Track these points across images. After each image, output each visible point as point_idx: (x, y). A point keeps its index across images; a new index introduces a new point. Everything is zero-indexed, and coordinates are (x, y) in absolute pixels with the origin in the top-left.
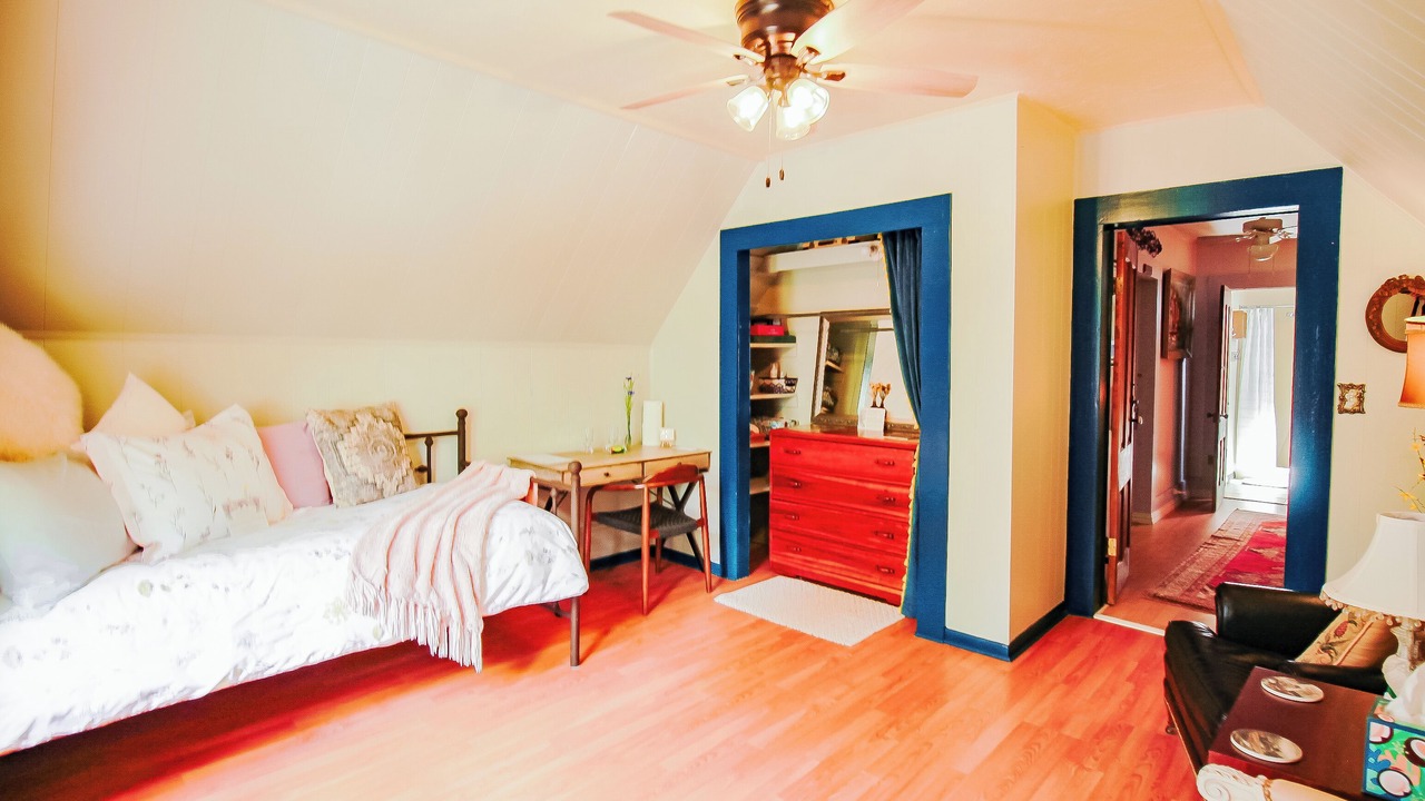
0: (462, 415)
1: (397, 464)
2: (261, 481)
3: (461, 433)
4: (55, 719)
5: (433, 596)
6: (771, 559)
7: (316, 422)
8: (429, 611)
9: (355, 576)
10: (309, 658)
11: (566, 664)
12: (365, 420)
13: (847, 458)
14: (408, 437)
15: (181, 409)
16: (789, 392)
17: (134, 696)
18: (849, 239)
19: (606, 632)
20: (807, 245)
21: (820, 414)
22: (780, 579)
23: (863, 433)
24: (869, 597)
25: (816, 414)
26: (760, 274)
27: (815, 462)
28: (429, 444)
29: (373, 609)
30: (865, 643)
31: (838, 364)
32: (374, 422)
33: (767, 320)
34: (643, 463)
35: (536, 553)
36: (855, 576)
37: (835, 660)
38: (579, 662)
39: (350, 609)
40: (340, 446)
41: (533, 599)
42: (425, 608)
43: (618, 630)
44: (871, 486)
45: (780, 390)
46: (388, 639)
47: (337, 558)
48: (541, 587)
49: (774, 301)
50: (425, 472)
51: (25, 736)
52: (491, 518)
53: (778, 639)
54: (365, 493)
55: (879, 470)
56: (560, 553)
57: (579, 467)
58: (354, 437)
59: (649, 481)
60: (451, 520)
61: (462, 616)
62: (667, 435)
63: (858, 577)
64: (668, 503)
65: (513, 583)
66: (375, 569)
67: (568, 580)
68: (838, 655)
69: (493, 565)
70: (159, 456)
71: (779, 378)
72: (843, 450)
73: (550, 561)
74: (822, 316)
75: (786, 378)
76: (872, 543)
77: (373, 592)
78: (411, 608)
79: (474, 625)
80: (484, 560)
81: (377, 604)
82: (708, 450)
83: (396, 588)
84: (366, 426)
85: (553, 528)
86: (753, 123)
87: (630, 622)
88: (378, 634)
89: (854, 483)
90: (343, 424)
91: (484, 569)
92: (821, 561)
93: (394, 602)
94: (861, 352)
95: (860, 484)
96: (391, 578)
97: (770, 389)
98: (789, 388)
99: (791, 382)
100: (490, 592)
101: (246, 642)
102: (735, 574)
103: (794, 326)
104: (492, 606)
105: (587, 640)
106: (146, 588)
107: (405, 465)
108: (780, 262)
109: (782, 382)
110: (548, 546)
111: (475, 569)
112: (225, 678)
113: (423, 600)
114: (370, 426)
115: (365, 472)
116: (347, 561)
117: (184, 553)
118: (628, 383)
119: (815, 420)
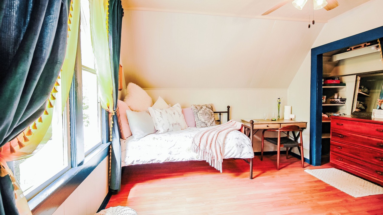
0: (229, 107)
1: (211, 119)
2: (180, 119)
3: (228, 112)
4: (137, 161)
5: (210, 151)
6: (330, 161)
7: (193, 107)
8: (209, 154)
9: (193, 143)
10: (182, 160)
11: (249, 178)
12: (204, 107)
13: (364, 128)
14: (214, 112)
15: (168, 104)
16: (342, 103)
17: (150, 160)
18: (367, 44)
19: (264, 172)
20: (349, 49)
21: (355, 112)
22: (334, 169)
23: (374, 119)
24: (372, 182)
25: (353, 111)
26: (330, 62)
27: (349, 129)
28: (220, 114)
29: (196, 151)
30: (363, 198)
31: (368, 94)
32: (206, 108)
33: (333, 78)
34: (280, 124)
35: (239, 145)
36: (366, 173)
37: (347, 201)
38: (252, 178)
39: (191, 150)
40: (198, 113)
41: (237, 157)
42: (208, 153)
43: (268, 172)
44: (374, 139)
45: (338, 103)
46: (200, 159)
47: (190, 138)
48: (240, 154)
49: (337, 71)
50: (219, 122)
51: (132, 163)
52: (228, 134)
53: (324, 188)
54: (203, 125)
55: (378, 133)
56: (246, 146)
57: (253, 122)
58: (201, 112)
59: (281, 129)
60: (217, 133)
61: (217, 158)
62: (292, 116)
63: (368, 174)
64: (291, 137)
65: (232, 152)
66: (197, 141)
67: (248, 153)
68: (349, 199)
69: (227, 146)
70: (161, 112)
71: (338, 98)
72: (361, 125)
73: (243, 147)
74: (358, 75)
75: (341, 99)
76: (374, 162)
77: (196, 147)
78: (205, 152)
79: (220, 161)
80: (224, 144)
81: (197, 150)
82: (306, 122)
83: (202, 147)
84: (204, 109)
85: (245, 138)
86: (302, 8)
87: (272, 171)
88: (197, 157)
89: (366, 137)
90: (199, 108)
91: (224, 146)
92: (351, 165)
93: (201, 151)
94: (379, 89)
95: (369, 138)
96: (201, 144)
97: (334, 102)
98: (342, 102)
99: (343, 100)
100: (225, 153)
101: (170, 153)
102: (315, 164)
103: (345, 80)
104: (226, 157)
105: (255, 173)
106: (154, 138)
107: (213, 119)
108: (338, 57)
109: (339, 100)
110: (243, 143)
111: (221, 146)
112: (166, 160)
113: (208, 151)
114: (205, 109)
115: (203, 120)
116: (192, 139)
117: (164, 133)
118: (279, 100)
119: (353, 114)
